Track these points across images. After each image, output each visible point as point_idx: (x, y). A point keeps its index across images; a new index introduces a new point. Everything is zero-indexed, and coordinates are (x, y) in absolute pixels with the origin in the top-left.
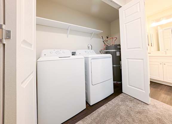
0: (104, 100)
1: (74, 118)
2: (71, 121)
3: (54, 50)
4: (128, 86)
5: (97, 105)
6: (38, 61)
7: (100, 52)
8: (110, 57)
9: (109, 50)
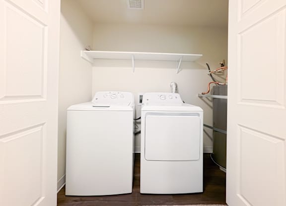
0: (171, 197)
1: (108, 199)
2: (102, 199)
3: (110, 93)
4: (239, 195)
5: (151, 198)
6: (68, 109)
7: (201, 97)
8: (198, 115)
9: (219, 95)
